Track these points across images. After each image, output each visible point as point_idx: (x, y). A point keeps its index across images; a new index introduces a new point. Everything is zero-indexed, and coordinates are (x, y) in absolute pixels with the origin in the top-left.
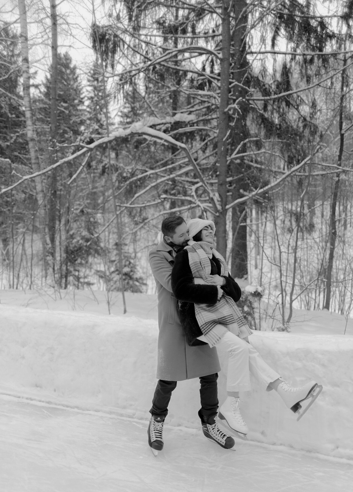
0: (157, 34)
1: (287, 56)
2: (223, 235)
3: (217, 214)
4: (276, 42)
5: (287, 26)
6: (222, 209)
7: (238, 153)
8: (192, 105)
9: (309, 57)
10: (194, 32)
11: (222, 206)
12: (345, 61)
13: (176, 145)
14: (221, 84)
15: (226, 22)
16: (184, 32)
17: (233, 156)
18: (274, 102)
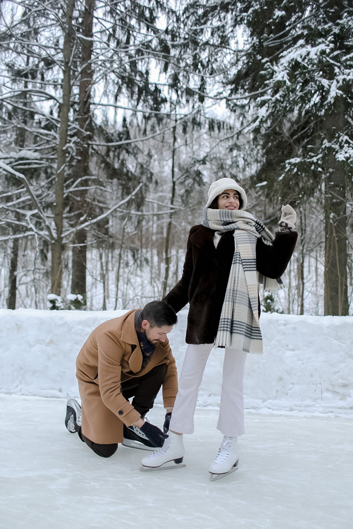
0: (7, 75)
1: (127, 111)
2: (58, 261)
3: (53, 242)
4: (118, 98)
5: (128, 87)
6: (58, 237)
7: (77, 186)
8: (38, 144)
9: (147, 115)
10: (43, 79)
11: (57, 234)
12: (176, 121)
13: (15, 175)
14: (61, 125)
15: (67, 73)
16: (34, 77)
17: (71, 189)
18: (115, 149)
